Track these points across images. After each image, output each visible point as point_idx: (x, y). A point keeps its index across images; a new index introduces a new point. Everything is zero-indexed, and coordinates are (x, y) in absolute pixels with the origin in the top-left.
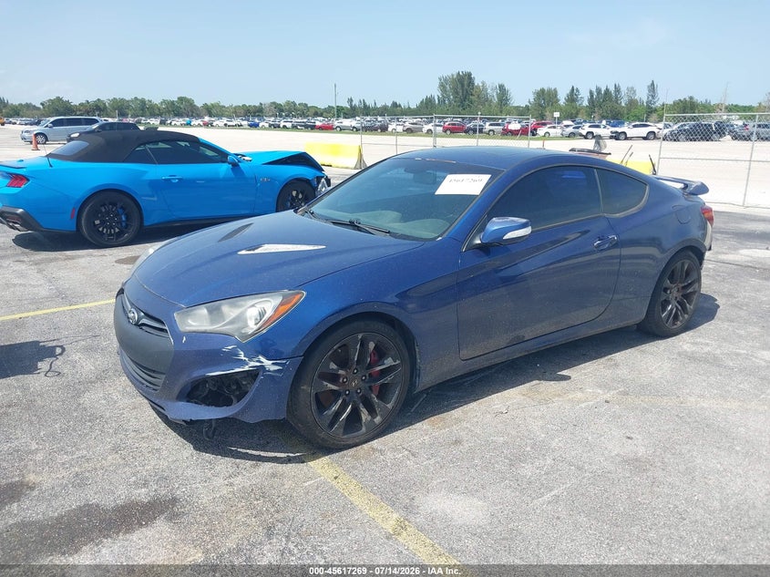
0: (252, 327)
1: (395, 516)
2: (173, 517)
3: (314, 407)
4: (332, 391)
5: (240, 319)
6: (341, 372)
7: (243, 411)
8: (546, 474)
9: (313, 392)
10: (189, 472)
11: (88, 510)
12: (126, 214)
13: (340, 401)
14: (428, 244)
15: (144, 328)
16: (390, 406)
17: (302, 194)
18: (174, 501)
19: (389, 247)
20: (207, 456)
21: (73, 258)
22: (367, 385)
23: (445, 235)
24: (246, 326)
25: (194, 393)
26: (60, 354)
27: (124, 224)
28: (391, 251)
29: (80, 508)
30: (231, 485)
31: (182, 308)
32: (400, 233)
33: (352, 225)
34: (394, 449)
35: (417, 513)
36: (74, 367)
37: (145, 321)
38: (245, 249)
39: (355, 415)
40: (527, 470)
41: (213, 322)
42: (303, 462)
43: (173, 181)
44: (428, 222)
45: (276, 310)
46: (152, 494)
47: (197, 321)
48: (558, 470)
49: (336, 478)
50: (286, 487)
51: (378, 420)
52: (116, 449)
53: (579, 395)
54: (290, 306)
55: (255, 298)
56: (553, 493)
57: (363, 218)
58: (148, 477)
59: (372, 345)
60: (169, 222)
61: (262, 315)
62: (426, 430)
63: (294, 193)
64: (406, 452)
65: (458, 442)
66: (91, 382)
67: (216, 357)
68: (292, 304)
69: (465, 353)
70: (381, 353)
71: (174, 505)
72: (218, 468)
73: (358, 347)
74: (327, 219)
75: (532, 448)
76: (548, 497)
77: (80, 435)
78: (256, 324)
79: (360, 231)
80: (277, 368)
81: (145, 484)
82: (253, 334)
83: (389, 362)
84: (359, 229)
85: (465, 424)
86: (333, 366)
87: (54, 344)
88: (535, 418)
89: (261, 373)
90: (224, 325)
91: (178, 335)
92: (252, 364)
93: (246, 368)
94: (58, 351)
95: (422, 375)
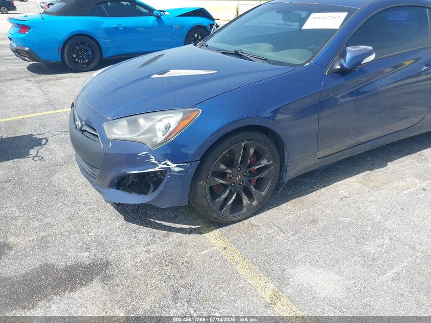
0: (160, 138)
1: (271, 286)
2: (106, 279)
3: (209, 196)
4: (222, 184)
5: (151, 130)
6: (228, 171)
7: (156, 199)
8: (387, 252)
9: (208, 186)
10: (119, 240)
11: (46, 269)
12: (91, 50)
13: (228, 192)
14: (298, 69)
15: (85, 132)
16: (263, 193)
17: (201, 35)
18: (107, 264)
19: (267, 72)
20: (133, 226)
21: (60, 79)
22: (247, 179)
23: (312, 62)
24: (156, 136)
25: (121, 183)
26: (45, 144)
27: (91, 57)
28: (269, 75)
29: (41, 267)
30: (149, 251)
31: (109, 121)
32: (275, 60)
33: (237, 54)
34: (268, 225)
35: (288, 284)
36: (51, 154)
37: (85, 128)
38: (157, 73)
39: (238, 201)
40: (370, 247)
41: (131, 132)
42: (201, 233)
43: (120, 29)
44: (296, 51)
45: (179, 123)
46: (92, 257)
47: (119, 131)
48: (395, 249)
49: (225, 248)
50: (188, 254)
51: (255, 203)
52: (71, 218)
53: (402, 183)
54: (189, 120)
55: (162, 114)
56: (395, 270)
57: (245, 49)
58: (91, 242)
59: (252, 151)
60: (118, 55)
61: (167, 127)
62: (290, 210)
63: (196, 35)
64: (277, 229)
65: (314, 221)
66: (60, 165)
67: (134, 159)
68: (190, 119)
69: (321, 154)
70: (258, 156)
71: (106, 268)
72: (140, 237)
73: (242, 152)
74: (218, 50)
75: (372, 228)
76: (390, 274)
77: (49, 206)
78: (163, 135)
79: (243, 58)
80: (180, 169)
81: (88, 249)
82: (160, 144)
83: (264, 162)
84: (241, 57)
85: (319, 206)
86: (223, 167)
87: (41, 137)
88: (371, 202)
89: (168, 173)
90: (138, 135)
91: (106, 141)
92: (161, 166)
93: (157, 169)
94: (44, 142)
95: (288, 171)
